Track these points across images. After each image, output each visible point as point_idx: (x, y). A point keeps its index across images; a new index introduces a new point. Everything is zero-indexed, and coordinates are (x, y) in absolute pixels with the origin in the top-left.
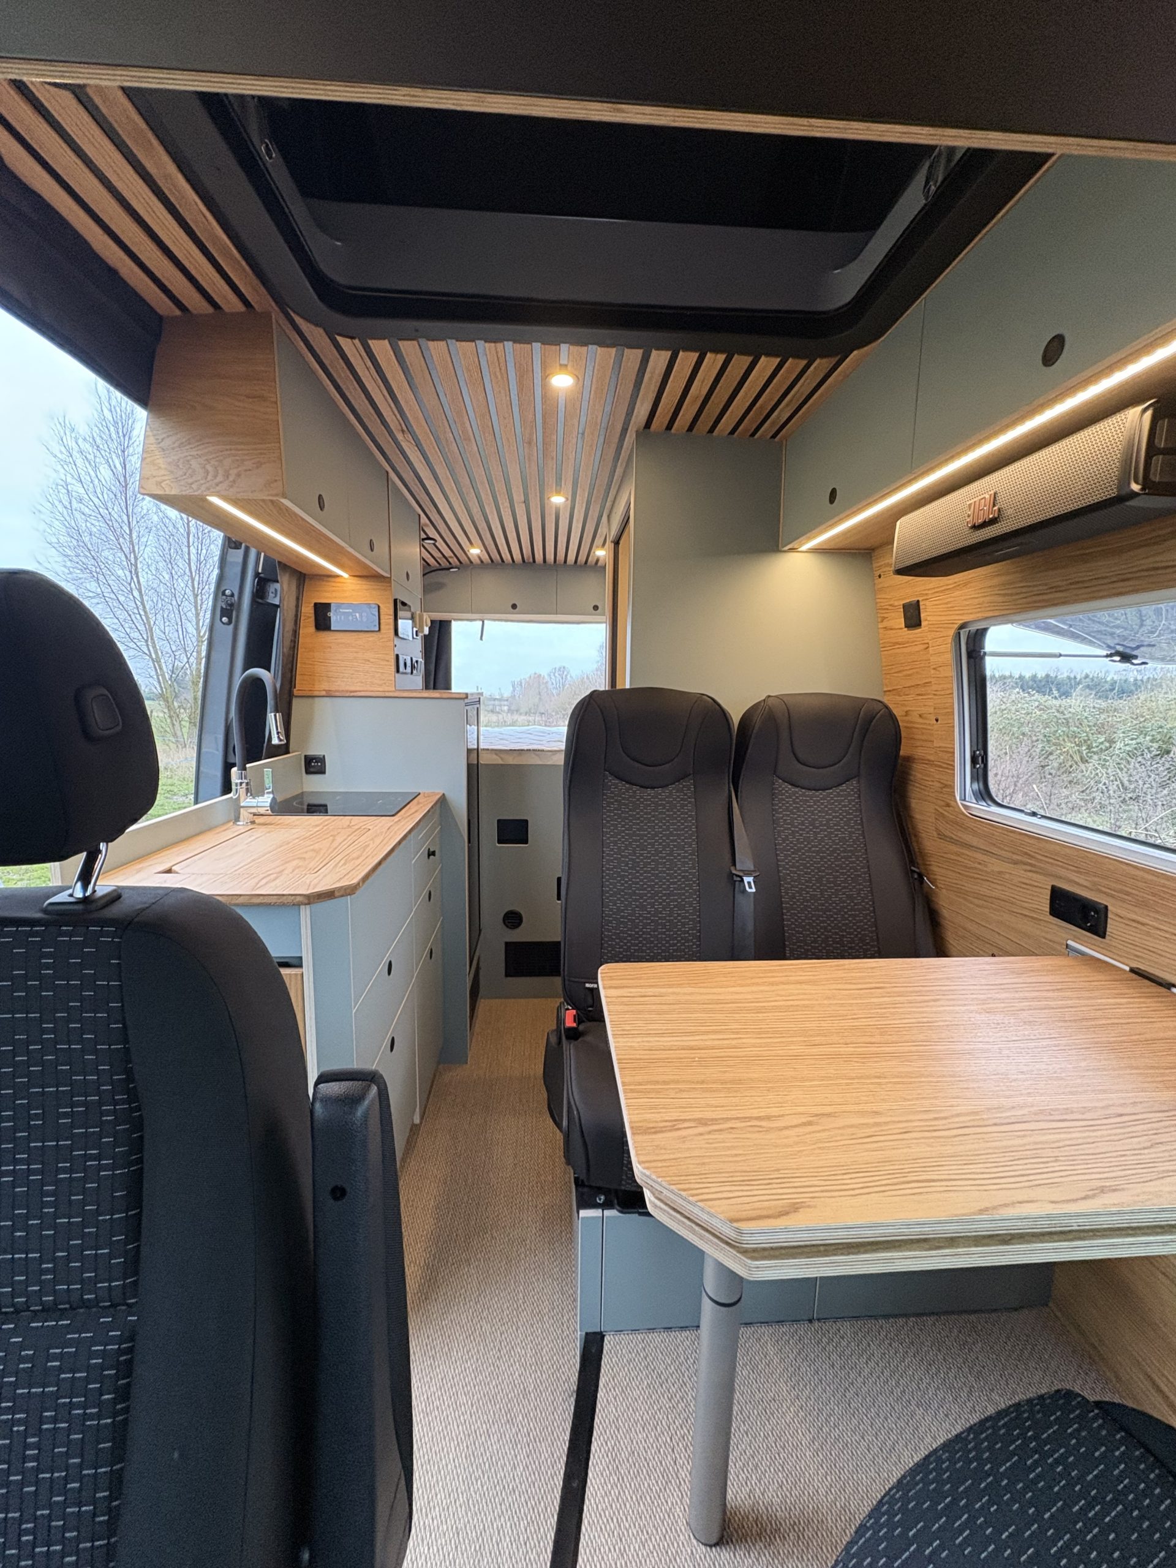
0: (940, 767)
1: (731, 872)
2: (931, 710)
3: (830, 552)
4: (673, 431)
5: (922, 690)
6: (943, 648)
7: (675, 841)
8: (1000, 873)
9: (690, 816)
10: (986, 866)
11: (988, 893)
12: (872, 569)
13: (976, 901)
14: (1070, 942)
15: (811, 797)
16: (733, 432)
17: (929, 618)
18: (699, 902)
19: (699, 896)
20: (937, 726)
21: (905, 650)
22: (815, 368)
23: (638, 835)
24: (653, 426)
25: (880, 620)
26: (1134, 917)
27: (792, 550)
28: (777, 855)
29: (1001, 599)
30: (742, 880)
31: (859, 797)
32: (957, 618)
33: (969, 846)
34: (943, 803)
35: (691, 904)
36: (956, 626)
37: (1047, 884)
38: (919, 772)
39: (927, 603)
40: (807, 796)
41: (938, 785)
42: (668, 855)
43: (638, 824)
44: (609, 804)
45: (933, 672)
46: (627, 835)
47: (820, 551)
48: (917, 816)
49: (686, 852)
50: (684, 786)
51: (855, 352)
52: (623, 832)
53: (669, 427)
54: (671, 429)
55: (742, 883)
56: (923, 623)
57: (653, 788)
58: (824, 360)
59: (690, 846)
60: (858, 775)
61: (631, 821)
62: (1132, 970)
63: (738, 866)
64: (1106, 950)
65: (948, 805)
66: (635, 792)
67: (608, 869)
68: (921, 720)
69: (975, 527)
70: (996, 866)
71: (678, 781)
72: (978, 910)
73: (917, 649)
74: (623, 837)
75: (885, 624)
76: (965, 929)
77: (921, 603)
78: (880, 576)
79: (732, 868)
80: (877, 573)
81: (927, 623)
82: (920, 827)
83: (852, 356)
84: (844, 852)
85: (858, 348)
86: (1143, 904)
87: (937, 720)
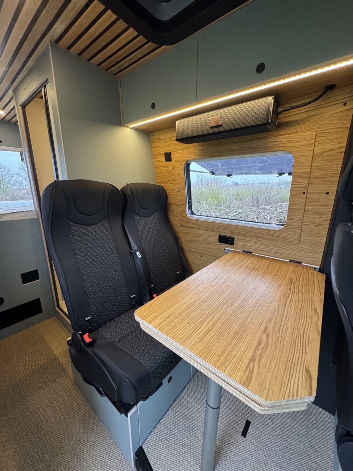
0: (181, 205)
1: (131, 252)
2: (176, 188)
3: (138, 130)
4: (71, 51)
5: (172, 182)
6: (181, 168)
7: (107, 245)
8: (202, 234)
9: (110, 234)
10: (198, 232)
11: (199, 240)
12: (150, 140)
13: (195, 243)
14: (225, 248)
15: (146, 220)
16: (99, 65)
17: (175, 158)
18: (121, 267)
19: (121, 264)
20: (179, 193)
21: (165, 169)
22: (148, 46)
23: (91, 247)
24: (61, 42)
25: (154, 158)
26: (241, 238)
27: (127, 126)
28: (141, 242)
29: (202, 153)
30: (136, 254)
31: (158, 218)
32: (186, 158)
33: (192, 228)
34: (182, 216)
35: (118, 268)
36: (186, 161)
37: (217, 235)
38: (172, 208)
39: (174, 153)
40: (145, 220)
41: (180, 211)
42: (105, 252)
43: (90, 242)
44: (73, 236)
45: (177, 176)
46: (86, 248)
47: (136, 129)
48: (173, 221)
49: (112, 249)
50: (105, 222)
51: (164, 46)
52: (84, 247)
53: (69, 48)
54: (69, 49)
55: (136, 255)
56: (172, 160)
57: (92, 225)
58: (153, 44)
59: (113, 246)
60: (157, 211)
61: (86, 241)
62: (243, 251)
63: (133, 250)
64: (234, 248)
65: (184, 217)
66: (84, 228)
67: (81, 265)
68: (172, 192)
69: (213, 127)
70: (200, 232)
71: (102, 221)
72: (196, 245)
73: (170, 168)
74: (84, 249)
75: (156, 159)
76: (192, 251)
77: (171, 153)
78: (154, 142)
79: (131, 251)
80: (153, 141)
81: (174, 160)
82: (174, 224)
83: (162, 48)
84: (158, 236)
85: (167, 45)
86: (243, 235)
87: (179, 191)
